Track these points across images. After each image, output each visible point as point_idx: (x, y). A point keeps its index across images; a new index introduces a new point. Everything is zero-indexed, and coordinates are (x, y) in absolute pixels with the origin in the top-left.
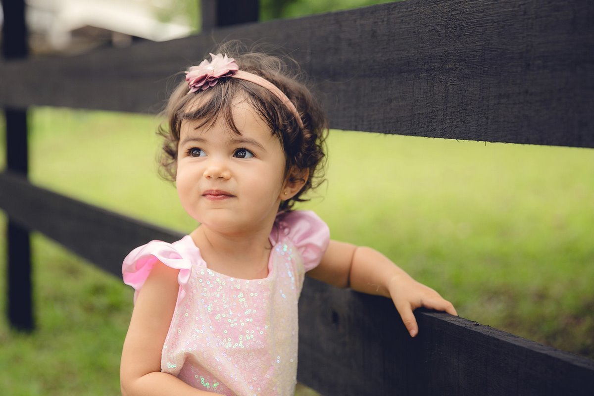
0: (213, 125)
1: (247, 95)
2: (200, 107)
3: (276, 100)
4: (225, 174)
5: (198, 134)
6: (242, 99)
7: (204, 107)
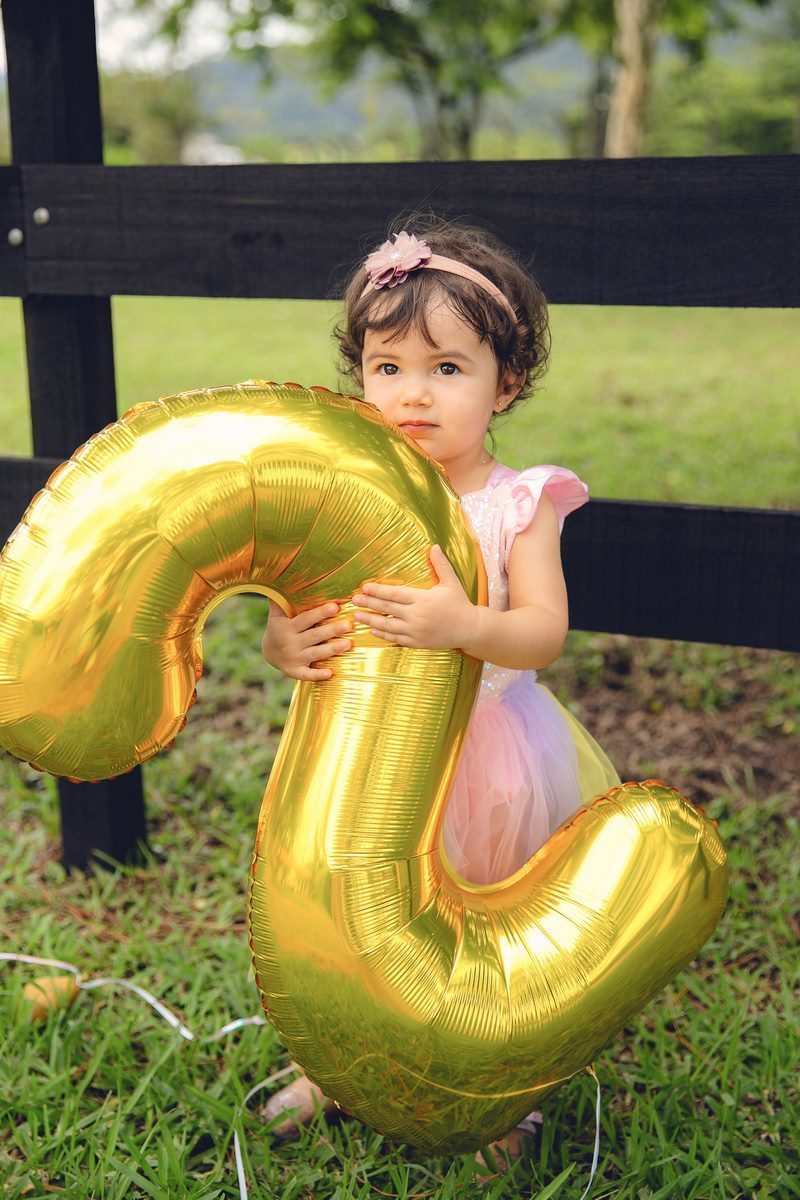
0: (404, 337)
1: (446, 295)
2: (388, 314)
3: (482, 295)
4: (426, 400)
5: (387, 349)
6: (440, 300)
7: (394, 313)
